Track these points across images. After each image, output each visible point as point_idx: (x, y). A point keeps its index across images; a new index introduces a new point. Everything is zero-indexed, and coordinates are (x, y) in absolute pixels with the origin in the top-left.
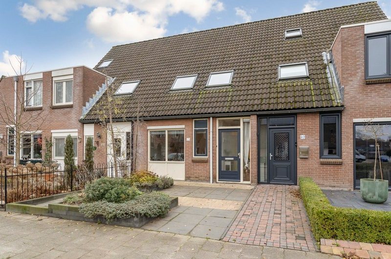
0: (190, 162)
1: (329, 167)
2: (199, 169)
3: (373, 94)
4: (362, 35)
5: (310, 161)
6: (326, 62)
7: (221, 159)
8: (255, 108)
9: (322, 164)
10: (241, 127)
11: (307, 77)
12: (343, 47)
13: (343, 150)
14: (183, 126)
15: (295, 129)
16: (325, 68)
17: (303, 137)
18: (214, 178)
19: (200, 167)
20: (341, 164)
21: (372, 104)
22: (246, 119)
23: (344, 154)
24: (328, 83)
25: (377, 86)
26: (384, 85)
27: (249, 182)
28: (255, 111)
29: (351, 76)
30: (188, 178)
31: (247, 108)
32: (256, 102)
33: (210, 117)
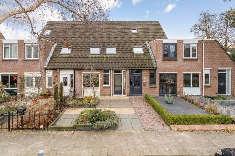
0: (102, 88)
1: (152, 89)
2: (106, 91)
3: (165, 64)
4: (162, 44)
5: (146, 87)
6: (148, 47)
7: (115, 86)
8: (128, 66)
9: (150, 87)
10: (123, 73)
11: (144, 54)
12: (156, 47)
13: (156, 82)
14: (99, 73)
15: (141, 75)
16: (148, 50)
17: (144, 78)
18: (112, 94)
19: (106, 90)
20: (156, 87)
21: (165, 67)
22: (124, 70)
23: (157, 84)
24: (150, 57)
25: (166, 61)
26: (168, 61)
27: (126, 95)
28: (128, 68)
29: (159, 57)
30: (101, 95)
31: (125, 66)
32: (128, 64)
33: (111, 69)
